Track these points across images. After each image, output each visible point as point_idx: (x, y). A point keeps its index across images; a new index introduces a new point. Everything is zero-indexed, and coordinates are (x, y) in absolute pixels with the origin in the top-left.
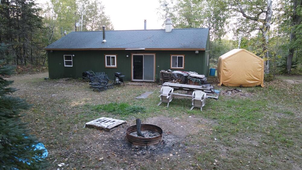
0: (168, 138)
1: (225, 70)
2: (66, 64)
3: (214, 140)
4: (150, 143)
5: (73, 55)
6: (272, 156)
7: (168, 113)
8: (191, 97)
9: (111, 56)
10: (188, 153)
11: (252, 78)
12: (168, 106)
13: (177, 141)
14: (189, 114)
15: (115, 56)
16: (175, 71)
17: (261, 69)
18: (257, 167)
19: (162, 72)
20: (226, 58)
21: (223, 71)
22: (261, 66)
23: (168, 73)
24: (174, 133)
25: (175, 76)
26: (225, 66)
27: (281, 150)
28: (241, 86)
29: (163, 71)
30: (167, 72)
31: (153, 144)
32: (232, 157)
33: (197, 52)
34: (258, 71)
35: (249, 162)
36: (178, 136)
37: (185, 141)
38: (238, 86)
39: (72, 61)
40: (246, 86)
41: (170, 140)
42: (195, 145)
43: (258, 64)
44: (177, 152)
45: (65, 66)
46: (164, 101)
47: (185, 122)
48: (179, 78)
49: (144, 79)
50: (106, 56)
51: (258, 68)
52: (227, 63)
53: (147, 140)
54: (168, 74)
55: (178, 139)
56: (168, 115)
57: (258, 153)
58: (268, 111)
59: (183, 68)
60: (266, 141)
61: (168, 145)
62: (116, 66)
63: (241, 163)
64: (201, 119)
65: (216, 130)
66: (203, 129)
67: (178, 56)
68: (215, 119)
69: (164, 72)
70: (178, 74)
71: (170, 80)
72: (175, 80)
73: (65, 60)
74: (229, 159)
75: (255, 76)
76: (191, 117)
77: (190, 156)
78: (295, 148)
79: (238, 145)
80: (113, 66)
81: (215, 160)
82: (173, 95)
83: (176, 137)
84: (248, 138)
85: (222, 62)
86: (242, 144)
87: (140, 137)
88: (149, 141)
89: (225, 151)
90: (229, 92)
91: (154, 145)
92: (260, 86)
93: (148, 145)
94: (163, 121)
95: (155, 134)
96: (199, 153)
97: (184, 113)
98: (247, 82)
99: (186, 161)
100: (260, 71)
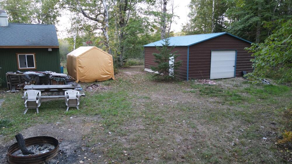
0: (63, 146)
1: (80, 67)
3: (109, 134)
4: (49, 157)
6: (159, 133)
7: (44, 119)
8: (64, 98)
10: (96, 153)
11: (105, 73)
12: (38, 112)
13: (75, 146)
14: (68, 116)
16: (26, 72)
17: (111, 64)
18: (156, 145)
19: (9, 75)
20: (80, 55)
21: (79, 68)
22: (111, 62)
23: (18, 74)
24: (66, 138)
25: (26, 77)
26: (80, 64)
27: (161, 127)
28: (96, 81)
29: (9, 73)
30: (15, 73)
31: (52, 158)
32: (134, 144)
33: (50, 50)
34: (108, 66)
35: (148, 143)
36: (73, 141)
37: (84, 143)
38: (94, 81)
40: (101, 80)
41: (67, 147)
42: (96, 144)
43: (108, 60)
44: (84, 157)
46: (31, 107)
47: (70, 124)
48: (32, 79)
51: (109, 64)
52: (82, 61)
53: (46, 156)
54: (17, 76)
55: (75, 144)
56: (45, 122)
57: (149, 134)
58: (131, 99)
59: (34, 67)
60: (148, 123)
61: (68, 153)
63: (143, 146)
64: (84, 118)
65: (105, 124)
66: (92, 126)
67: (26, 55)
68: (96, 114)
69: (12, 74)
70: (31, 76)
71: (20, 83)
72: (28, 82)
74: (133, 146)
75: (107, 71)
76: (71, 118)
77: (100, 156)
78: (167, 123)
79: (131, 133)
81: (124, 151)
82: (42, 98)
83: (72, 142)
84: (133, 124)
85: (77, 59)
86: (133, 130)
87: (28, 155)
88: (47, 156)
89: (124, 140)
90: (90, 87)
91: (55, 158)
92: (112, 79)
93: (46, 160)
94: (44, 130)
95: (46, 146)
96: (106, 150)
97: (63, 115)
98: (101, 77)
99: (100, 162)
100: (110, 66)
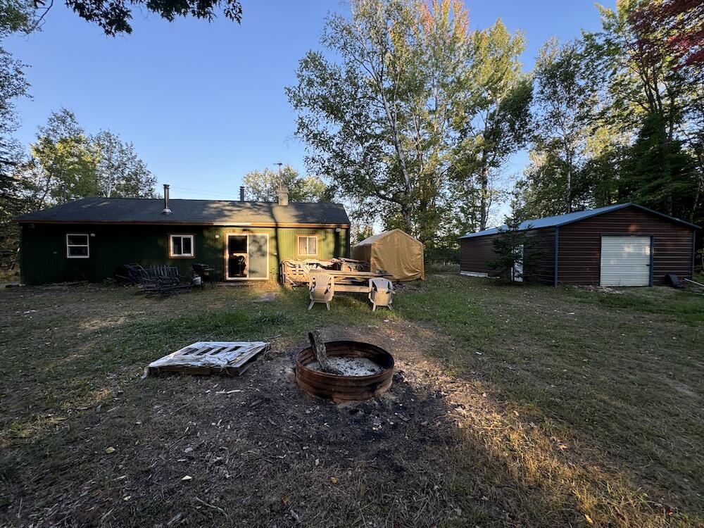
2: (72, 254)
3: (478, 355)
5: (93, 235)
9: (183, 236)
11: (410, 269)
12: (329, 309)
15: (192, 237)
17: (420, 256)
20: (377, 241)
22: (420, 252)
28: (398, 281)
29: (286, 259)
30: (293, 261)
33: (338, 230)
34: (416, 259)
39: (88, 246)
40: (405, 280)
42: (466, 372)
43: (416, 249)
45: (68, 257)
47: (388, 330)
49: (249, 277)
50: (172, 236)
51: (417, 255)
52: (379, 249)
59: (316, 255)
62: (192, 254)
65: (458, 337)
66: (434, 337)
67: (308, 237)
73: (68, 245)
75: (414, 266)
76: (387, 321)
80: (187, 255)
85: (372, 247)
92: (420, 279)
98: (405, 274)
100: (419, 259)
